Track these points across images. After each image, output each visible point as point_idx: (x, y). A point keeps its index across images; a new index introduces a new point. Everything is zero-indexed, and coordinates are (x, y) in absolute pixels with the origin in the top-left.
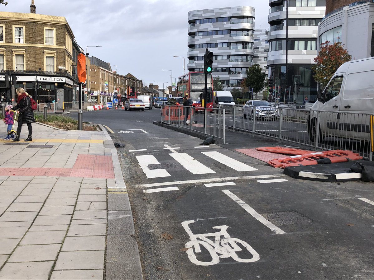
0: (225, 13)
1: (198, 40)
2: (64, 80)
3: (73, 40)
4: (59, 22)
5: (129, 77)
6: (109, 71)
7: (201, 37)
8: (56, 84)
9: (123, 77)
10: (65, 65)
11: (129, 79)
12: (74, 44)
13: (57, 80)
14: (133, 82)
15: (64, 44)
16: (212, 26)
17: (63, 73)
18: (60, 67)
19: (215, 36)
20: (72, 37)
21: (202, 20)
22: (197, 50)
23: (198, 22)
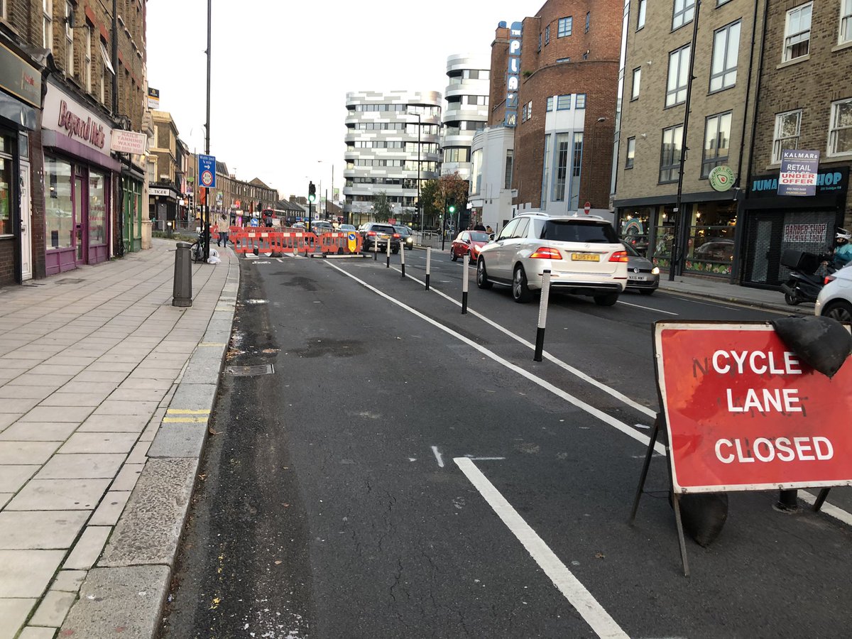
0: (399, 98)
1: (359, 135)
2: (167, 192)
3: (176, 137)
4: (163, 118)
5: (256, 184)
6: (225, 176)
7: (364, 131)
8: (157, 198)
9: (246, 184)
10: (168, 174)
11: (256, 187)
12: (179, 143)
13: (158, 192)
14: (262, 193)
15: (167, 146)
16: (379, 116)
17: (166, 184)
18: (162, 176)
19: (384, 132)
20: (176, 133)
21: (365, 106)
22: (357, 150)
23: (359, 109)
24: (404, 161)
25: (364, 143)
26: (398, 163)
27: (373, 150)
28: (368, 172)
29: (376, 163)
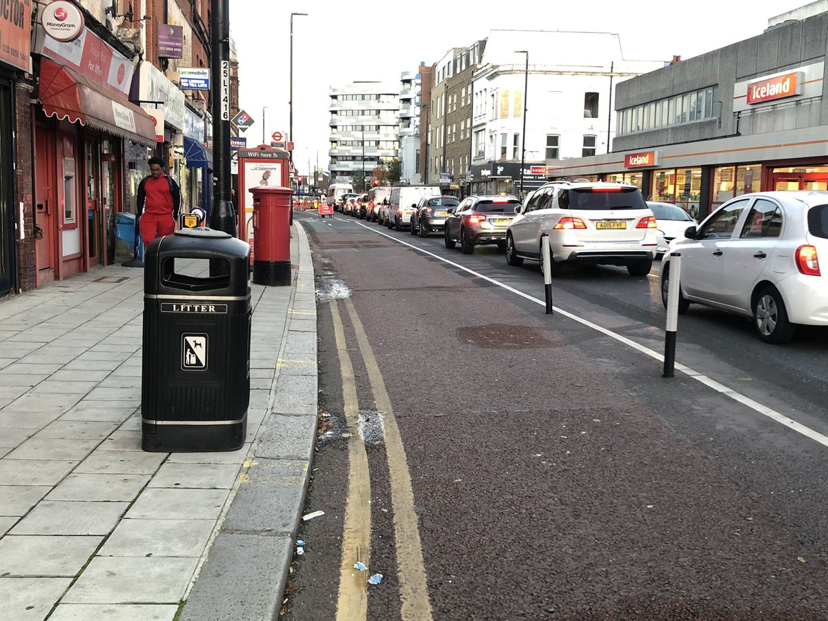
0: (372, 89)
7: (344, 117)
16: (357, 105)
21: (345, 96)
22: (339, 133)
23: (340, 98)
24: (379, 141)
25: (345, 127)
26: (373, 144)
27: (353, 133)
28: (349, 151)
29: (356, 143)
